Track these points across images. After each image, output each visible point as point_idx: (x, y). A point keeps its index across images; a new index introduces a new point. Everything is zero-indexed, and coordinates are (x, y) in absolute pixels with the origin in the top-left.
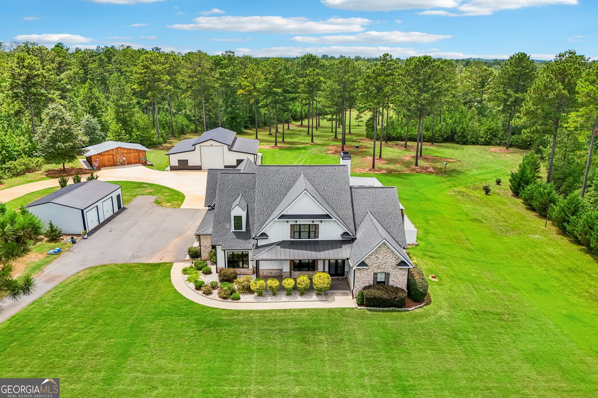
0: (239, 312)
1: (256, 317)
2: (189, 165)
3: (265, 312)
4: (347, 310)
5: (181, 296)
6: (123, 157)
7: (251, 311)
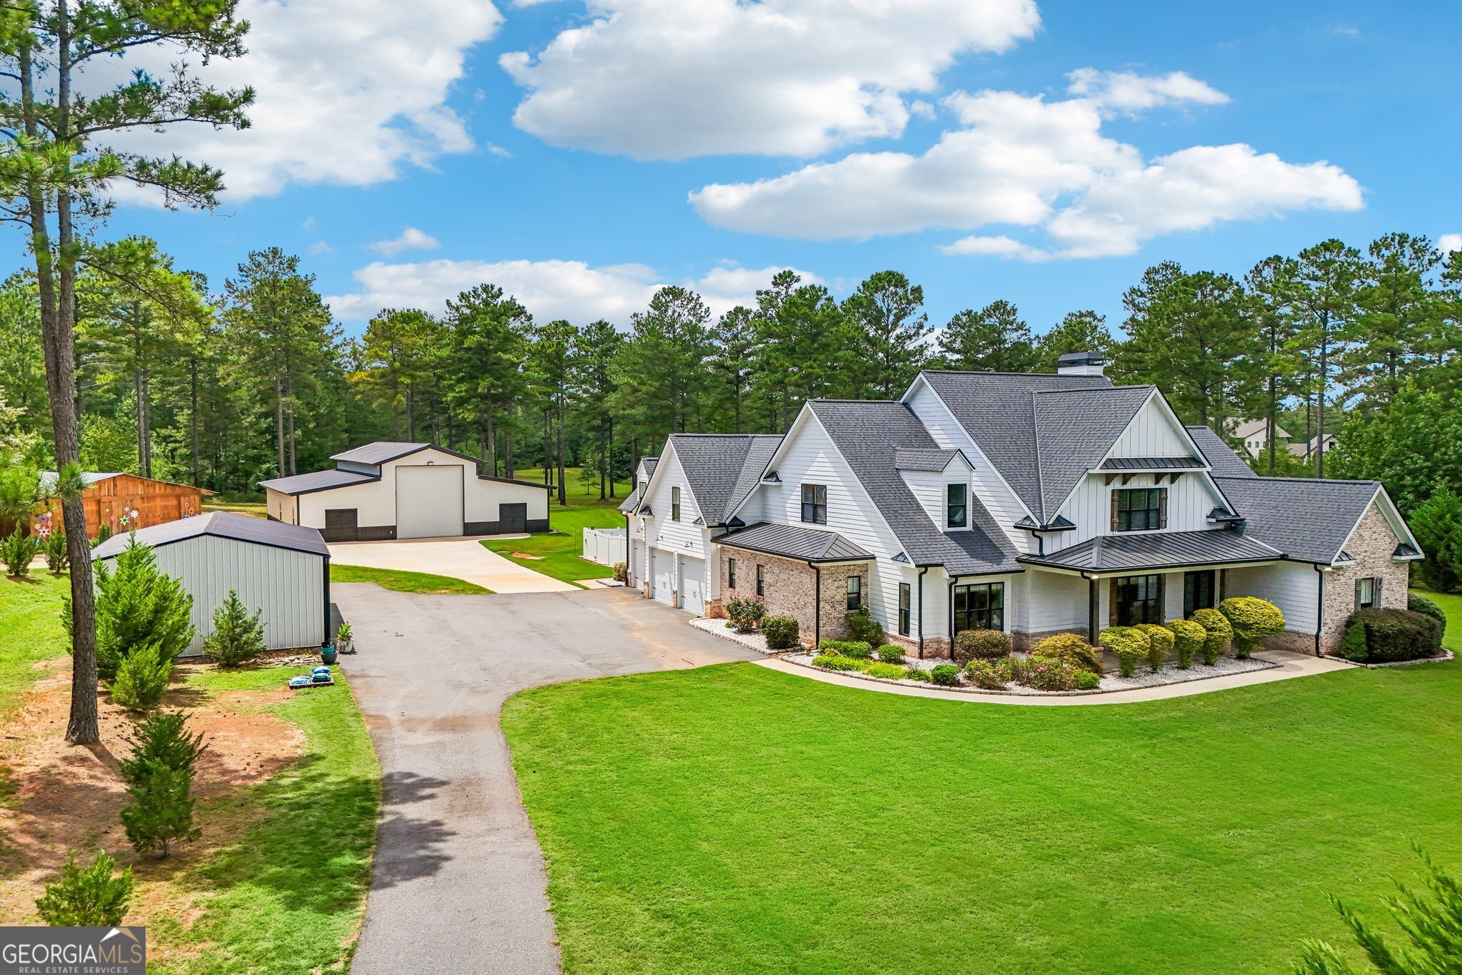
2: (359, 525)
6: (132, 509)
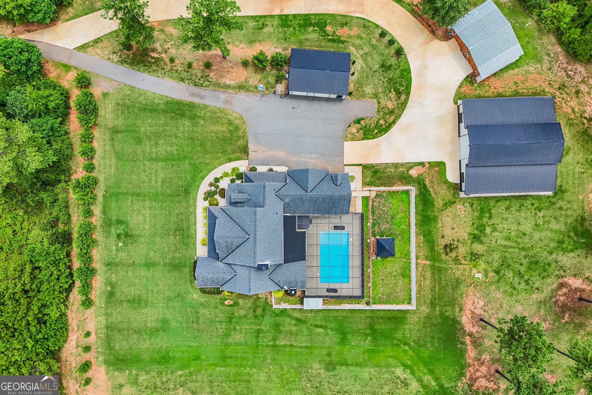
0: (195, 201)
1: (192, 209)
3: (195, 213)
4: (194, 252)
5: (209, 173)
7: (195, 207)
